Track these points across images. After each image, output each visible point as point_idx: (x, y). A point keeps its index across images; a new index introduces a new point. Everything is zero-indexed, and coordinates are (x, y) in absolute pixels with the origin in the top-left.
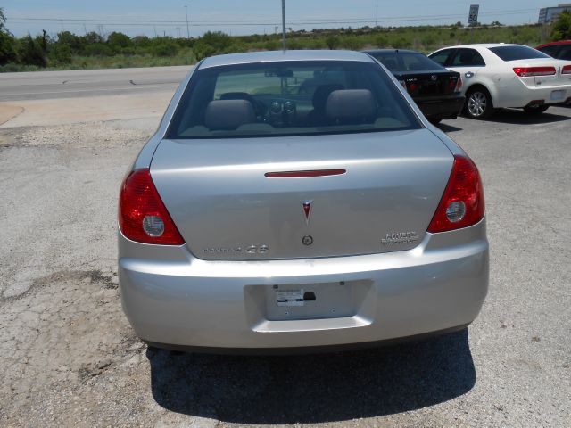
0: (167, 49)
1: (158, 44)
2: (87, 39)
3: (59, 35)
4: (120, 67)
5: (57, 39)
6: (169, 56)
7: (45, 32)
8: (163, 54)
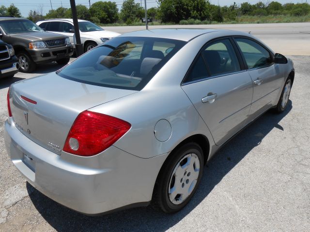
0: (301, 11)
1: (297, 8)
2: (256, 6)
3: (242, 5)
4: (258, 23)
5: (240, 7)
6: (301, 15)
7: (235, 3)
8: (297, 14)
